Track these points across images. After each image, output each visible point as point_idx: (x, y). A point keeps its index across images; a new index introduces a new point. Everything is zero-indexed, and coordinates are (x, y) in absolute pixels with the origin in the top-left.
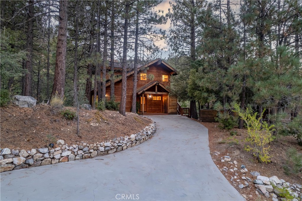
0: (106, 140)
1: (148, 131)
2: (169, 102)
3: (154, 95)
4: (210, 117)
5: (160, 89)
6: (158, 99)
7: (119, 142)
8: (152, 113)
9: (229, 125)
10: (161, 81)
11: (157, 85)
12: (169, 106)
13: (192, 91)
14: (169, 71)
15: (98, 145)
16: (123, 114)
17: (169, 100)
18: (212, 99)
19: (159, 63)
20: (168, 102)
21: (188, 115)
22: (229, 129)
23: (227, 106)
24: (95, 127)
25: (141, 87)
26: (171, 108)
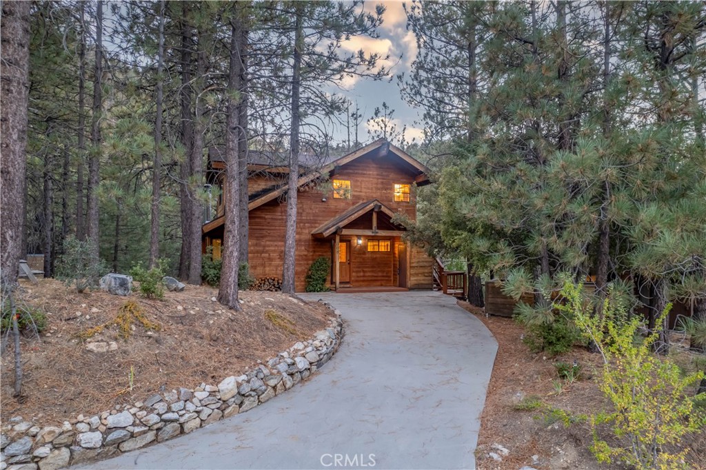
2: (411, 258)
3: (369, 238)
5: (385, 222)
6: (382, 249)
8: (366, 286)
9: (558, 340)
10: (390, 199)
11: (376, 210)
12: (411, 267)
20: (408, 257)
22: (556, 353)
26: (417, 274)
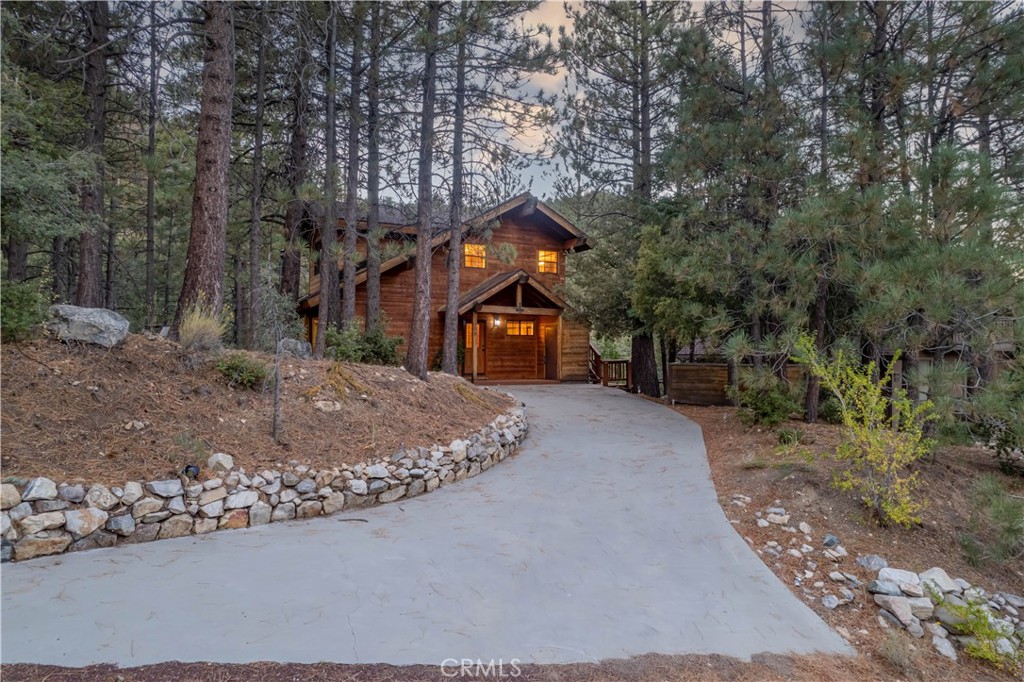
0: (371, 455)
1: (506, 431)
2: (562, 343)
3: (510, 318)
4: (703, 390)
5: (533, 298)
6: (523, 333)
7: (415, 466)
8: (505, 378)
9: (773, 411)
10: (534, 269)
11: (521, 282)
12: (562, 354)
13: (647, 298)
14: (560, 239)
15: (344, 472)
16: (421, 374)
17: (563, 334)
18: (719, 321)
19: (529, 211)
20: (559, 341)
21: (627, 386)
22: (773, 423)
23: (767, 348)
24: (330, 414)
25: (467, 290)
26: (570, 363)
